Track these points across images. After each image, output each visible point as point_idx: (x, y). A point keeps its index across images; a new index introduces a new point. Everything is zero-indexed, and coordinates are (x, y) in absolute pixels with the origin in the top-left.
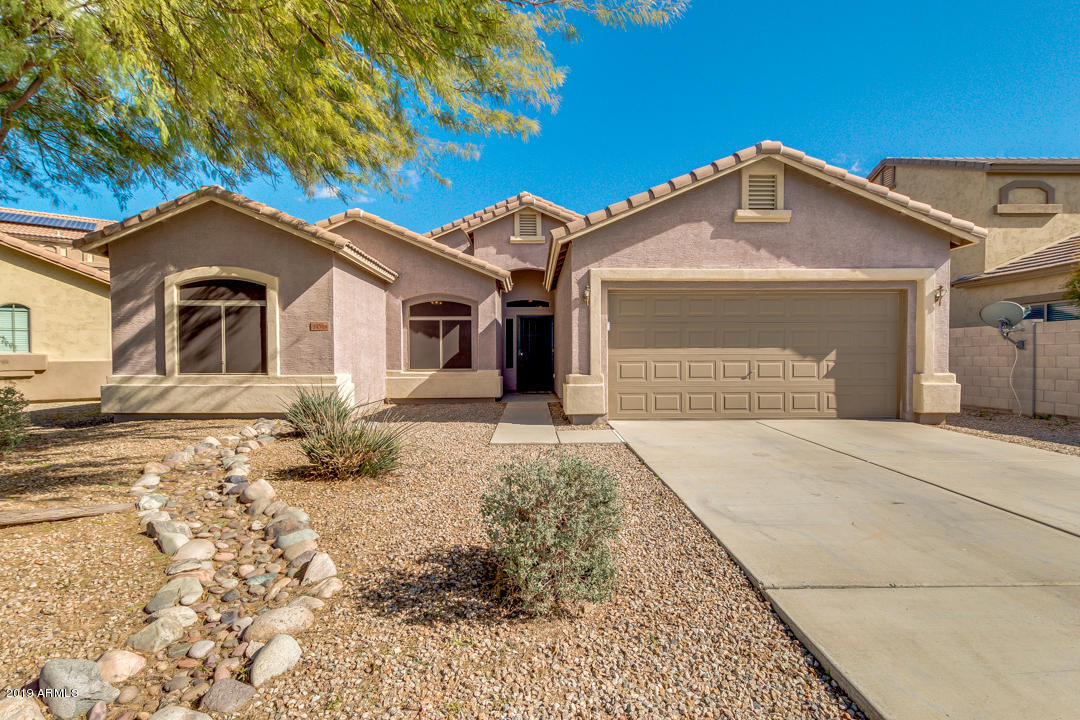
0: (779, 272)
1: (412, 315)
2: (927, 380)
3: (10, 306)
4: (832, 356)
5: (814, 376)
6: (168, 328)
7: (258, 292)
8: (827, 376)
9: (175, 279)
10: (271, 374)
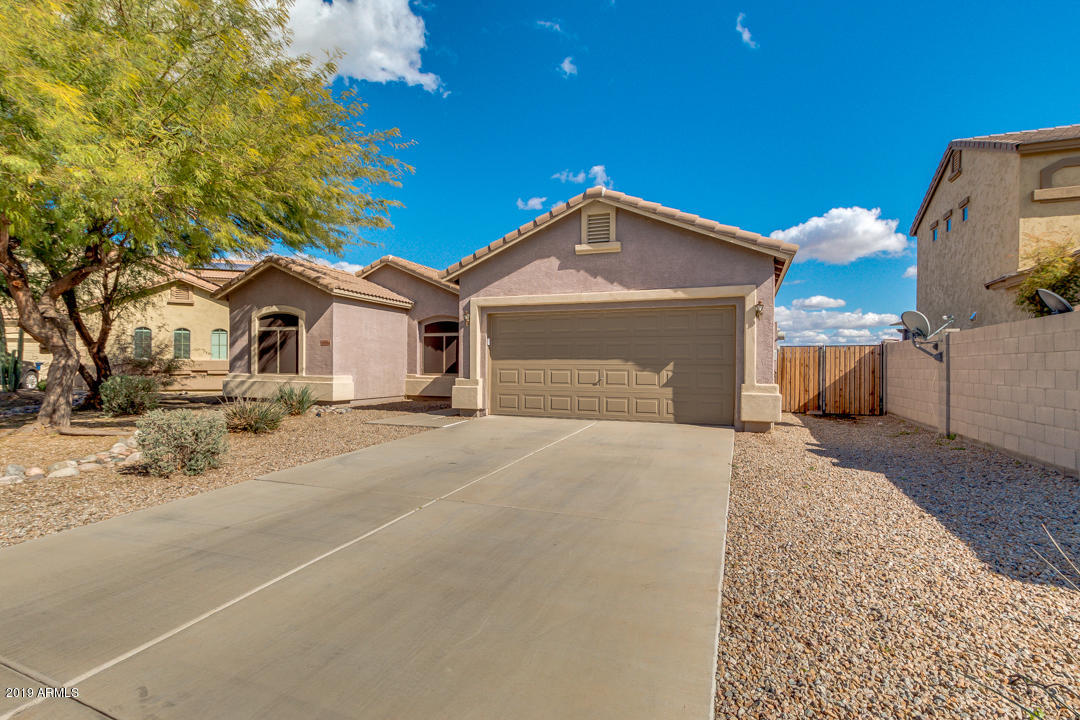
0: (611, 295)
1: (426, 332)
2: (747, 390)
3: (217, 330)
4: (671, 367)
5: (655, 385)
6: (252, 348)
7: (292, 320)
8: (665, 385)
9: (255, 316)
10: (300, 374)
